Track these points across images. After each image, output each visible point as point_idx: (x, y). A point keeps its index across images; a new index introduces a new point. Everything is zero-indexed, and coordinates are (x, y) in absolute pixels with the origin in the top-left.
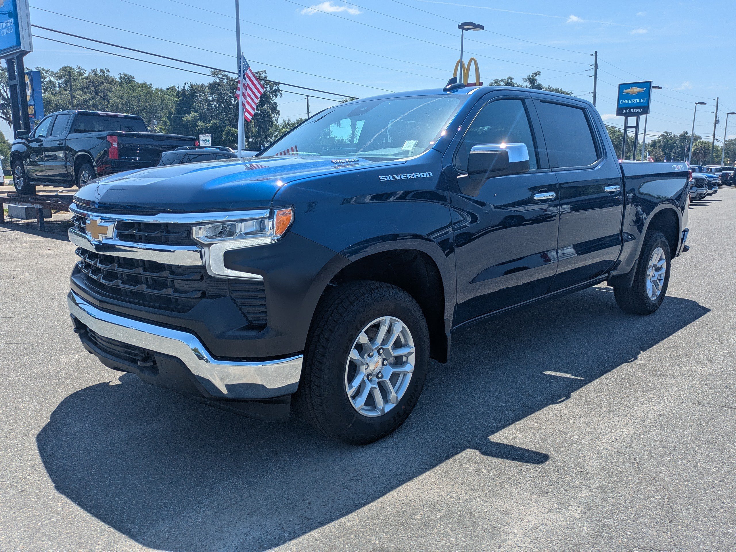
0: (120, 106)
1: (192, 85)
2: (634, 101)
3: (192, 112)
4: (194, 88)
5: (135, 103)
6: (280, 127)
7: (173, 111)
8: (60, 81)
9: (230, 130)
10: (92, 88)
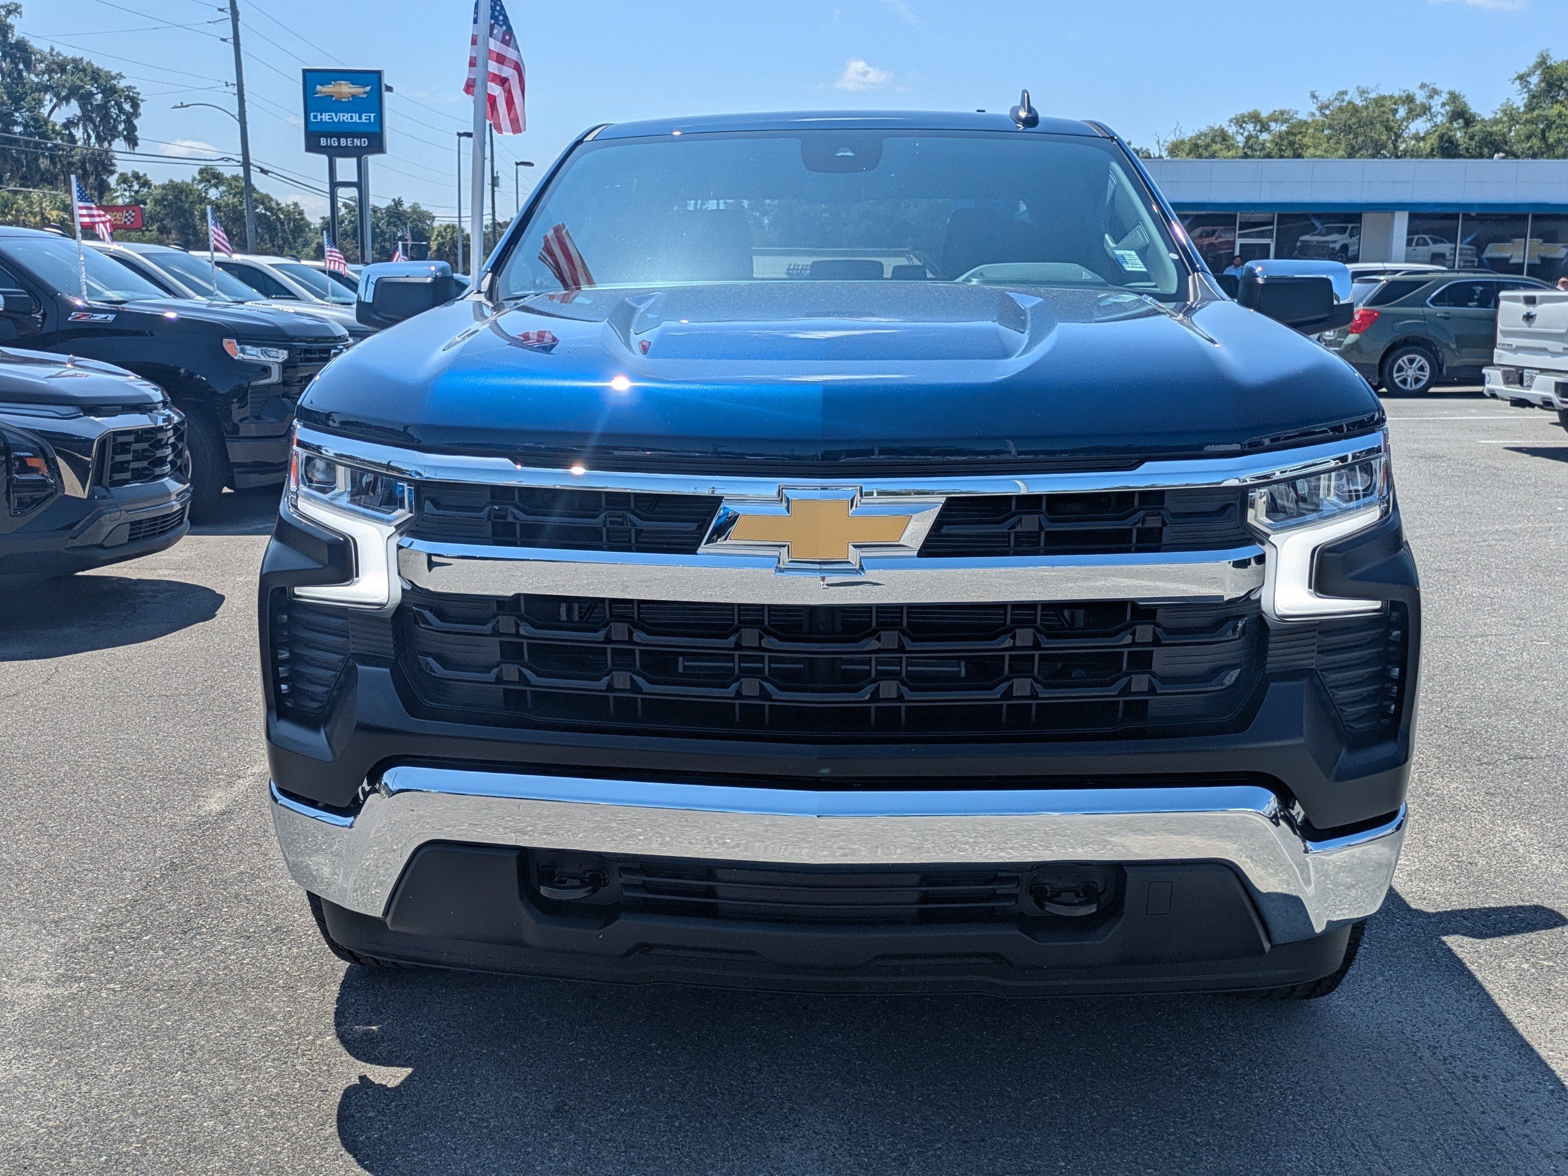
2: (345, 117)
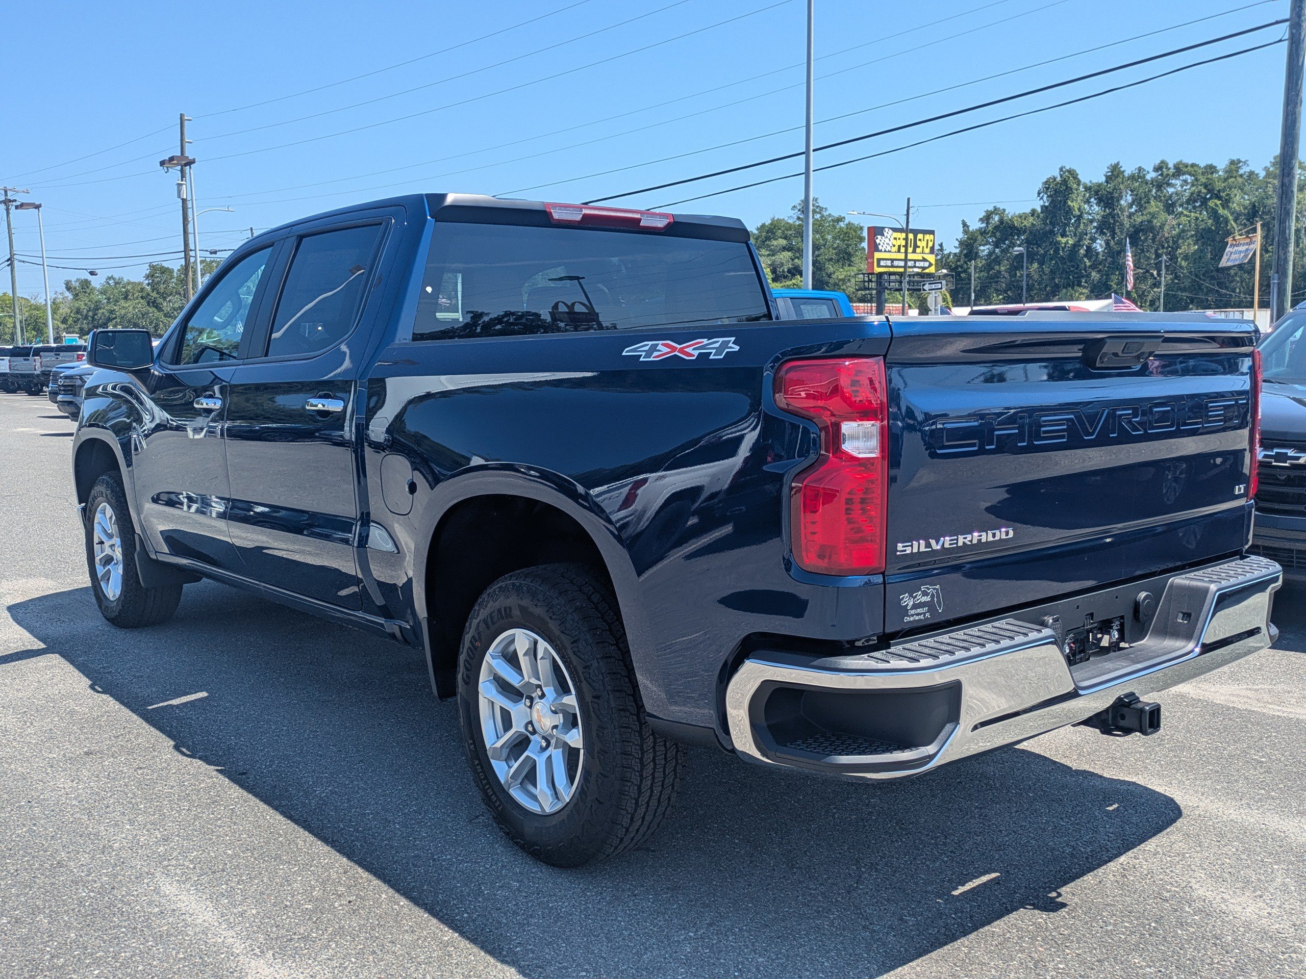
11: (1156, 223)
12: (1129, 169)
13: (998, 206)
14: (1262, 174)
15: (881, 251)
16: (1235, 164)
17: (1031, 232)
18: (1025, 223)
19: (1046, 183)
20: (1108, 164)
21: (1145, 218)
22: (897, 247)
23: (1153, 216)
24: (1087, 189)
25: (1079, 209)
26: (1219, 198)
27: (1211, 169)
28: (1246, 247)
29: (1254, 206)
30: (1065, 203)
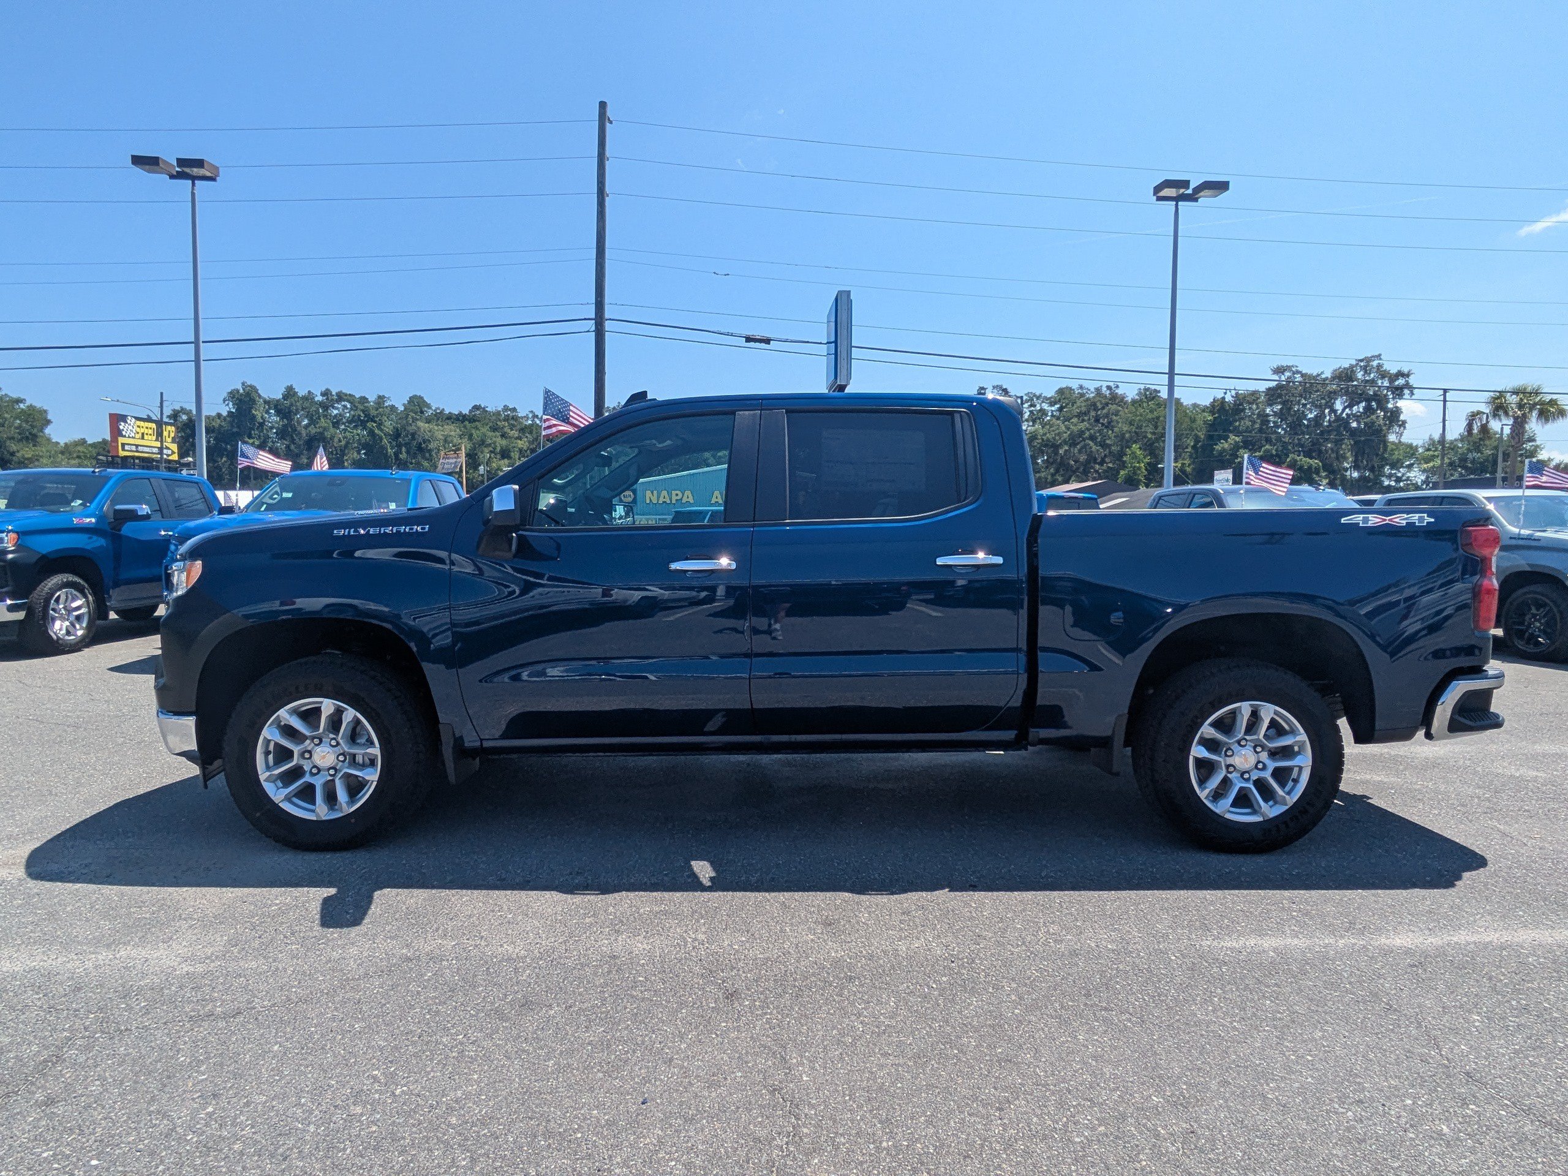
0: (1127, 435)
1: (1237, 394)
3: (1230, 435)
4: (1241, 397)
5: (1150, 429)
6: (1421, 450)
7: (1202, 437)
8: (1053, 409)
9: (1296, 461)
10: (1093, 413)
11: (328, 435)
12: (302, 392)
13: (184, 407)
14: (401, 408)
15: (125, 436)
16: (381, 399)
17: (219, 433)
18: (214, 424)
19: (231, 393)
20: (285, 385)
21: (318, 430)
22: (140, 435)
23: (325, 429)
24: (266, 402)
25: (262, 417)
26: (375, 422)
27: (364, 400)
28: (455, 460)
29: (397, 430)
30: (250, 411)
